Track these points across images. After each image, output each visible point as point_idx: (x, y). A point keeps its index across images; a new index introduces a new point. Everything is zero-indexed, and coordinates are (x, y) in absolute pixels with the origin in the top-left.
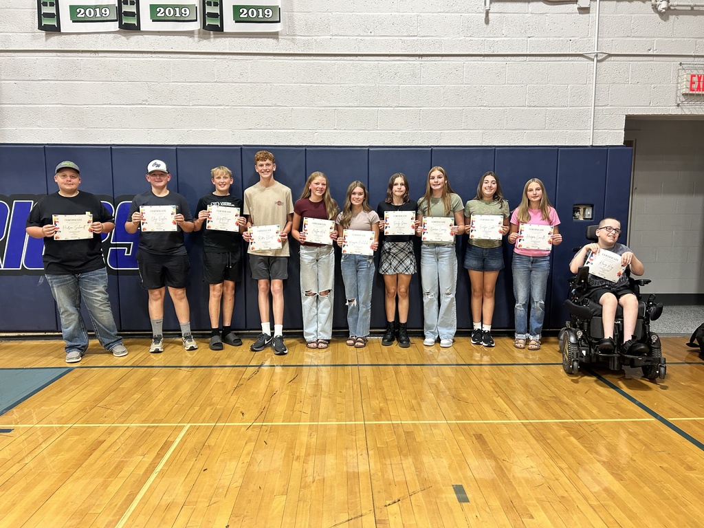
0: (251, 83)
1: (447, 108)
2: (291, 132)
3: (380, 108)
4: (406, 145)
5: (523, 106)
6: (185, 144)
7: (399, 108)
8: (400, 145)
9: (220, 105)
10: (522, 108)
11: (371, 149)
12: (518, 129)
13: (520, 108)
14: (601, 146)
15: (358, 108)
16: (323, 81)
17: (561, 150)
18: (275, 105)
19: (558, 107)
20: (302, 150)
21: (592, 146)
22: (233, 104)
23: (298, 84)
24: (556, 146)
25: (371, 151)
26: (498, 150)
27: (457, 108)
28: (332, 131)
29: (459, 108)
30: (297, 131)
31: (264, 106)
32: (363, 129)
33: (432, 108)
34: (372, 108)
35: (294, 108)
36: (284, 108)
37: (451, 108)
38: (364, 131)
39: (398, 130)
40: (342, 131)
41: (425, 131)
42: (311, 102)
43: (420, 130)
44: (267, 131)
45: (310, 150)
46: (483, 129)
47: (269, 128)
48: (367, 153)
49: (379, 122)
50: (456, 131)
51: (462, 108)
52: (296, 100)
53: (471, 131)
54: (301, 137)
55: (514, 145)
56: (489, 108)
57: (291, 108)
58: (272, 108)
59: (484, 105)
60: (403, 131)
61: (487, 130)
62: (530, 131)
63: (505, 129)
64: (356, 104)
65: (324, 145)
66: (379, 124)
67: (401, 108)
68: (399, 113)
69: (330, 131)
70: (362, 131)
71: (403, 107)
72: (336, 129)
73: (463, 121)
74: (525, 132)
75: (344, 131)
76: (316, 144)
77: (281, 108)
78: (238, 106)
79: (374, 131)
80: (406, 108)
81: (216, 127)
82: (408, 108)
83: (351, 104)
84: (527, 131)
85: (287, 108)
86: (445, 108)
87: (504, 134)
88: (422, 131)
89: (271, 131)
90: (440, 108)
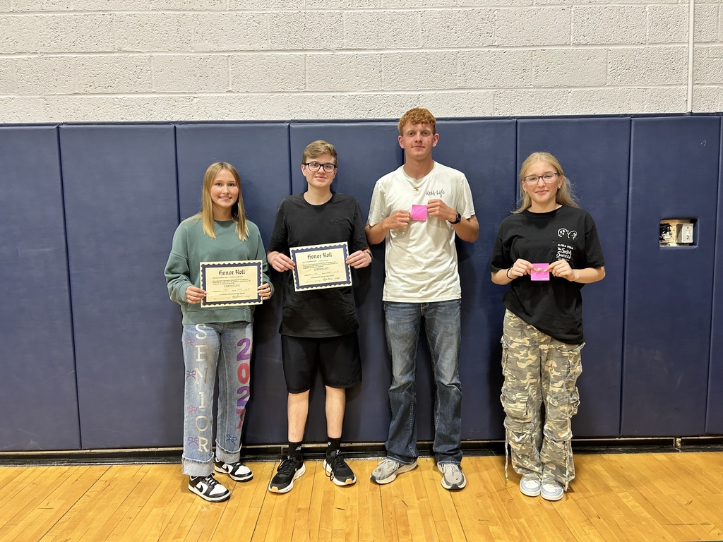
0: (75, 11)
1: (428, 51)
2: (151, 99)
3: (308, 53)
4: (358, 117)
5: (565, 45)
7: (343, 53)
8: (346, 118)
9: (21, 53)
10: (564, 48)
11: (293, 126)
12: (557, 87)
13: (560, 48)
14: (708, 114)
15: (269, 54)
16: (205, 6)
17: (636, 122)
18: (120, 51)
19: (629, 44)
20: (169, 129)
21: (691, 113)
22: (43, 49)
23: (160, 13)
24: (626, 115)
25: (293, 129)
26: (522, 124)
27: (447, 50)
28: (225, 95)
29: (451, 50)
30: (162, 96)
31: (100, 52)
32: (280, 90)
33: (401, 52)
34: (294, 53)
35: (153, 54)
36: (136, 55)
37: (435, 51)
38: (281, 94)
39: (342, 92)
40: (242, 95)
41: (390, 93)
42: (184, 44)
43: (382, 90)
44: (108, 96)
45: (183, 129)
46: (494, 87)
47: (110, 92)
48: (287, 132)
49: (307, 78)
50: (447, 92)
51: (455, 50)
52: (156, 40)
53: (472, 91)
54: (169, 106)
55: (551, 115)
56: (505, 50)
57: (148, 54)
58: (114, 55)
59: (496, 44)
60: (351, 94)
61: (502, 88)
62: (579, 89)
63: (535, 87)
64: (265, 47)
65: (210, 119)
66: (307, 81)
67: (347, 53)
68: (344, 61)
69: (220, 95)
70: (277, 94)
71: (350, 50)
72: (230, 91)
73: (458, 74)
74: (570, 90)
75: (246, 95)
76: (196, 119)
77: (131, 55)
78: (53, 53)
79: (299, 94)
80: (355, 53)
81: (16, 91)
82: (359, 53)
83: (256, 47)
84: (573, 90)
85: (142, 55)
86: (425, 51)
87: (531, 96)
88: (386, 93)
89: (114, 96)
90: (416, 51)
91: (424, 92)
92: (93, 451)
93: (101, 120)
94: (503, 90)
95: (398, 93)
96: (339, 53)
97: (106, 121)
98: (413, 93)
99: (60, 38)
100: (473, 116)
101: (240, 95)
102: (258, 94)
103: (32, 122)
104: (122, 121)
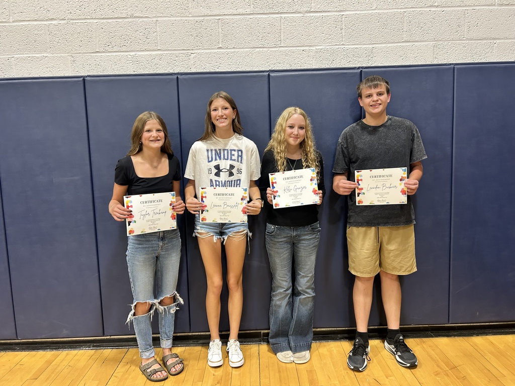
1: (381, 11)
2: (157, 55)
3: (283, 15)
4: (323, 66)
5: (492, 5)
6: (6, 77)
7: (312, 14)
8: (314, 67)
9: (52, 19)
10: (491, 8)
11: (272, 74)
12: (485, 39)
13: (487, 8)
15: (252, 17)
18: (132, 17)
20: (172, 79)
22: (70, 16)
25: (273, 77)
26: (458, 69)
27: (396, 10)
28: (216, 51)
29: (399, 10)
30: (165, 52)
31: (116, 18)
32: (260, 46)
33: (358, 12)
34: (271, 16)
35: (159, 19)
36: (144, 20)
37: (386, 11)
38: (261, 49)
39: (310, 46)
40: (230, 50)
41: (349, 47)
42: (183, 10)
43: (343, 45)
44: (122, 54)
45: (185, 79)
46: (434, 40)
47: (124, 50)
48: (267, 80)
49: (282, 37)
50: (395, 45)
51: (402, 10)
52: (161, 7)
53: (416, 44)
54: (172, 60)
55: (480, 61)
56: (443, 9)
57: (155, 19)
58: (127, 20)
59: (436, 4)
60: (317, 48)
61: (440, 41)
62: (503, 41)
63: (467, 39)
64: (248, 11)
65: (205, 71)
66: (282, 39)
67: (315, 14)
68: (311, 22)
69: (212, 51)
70: (258, 50)
71: (317, 12)
72: (220, 48)
73: (405, 30)
74: (495, 42)
75: (233, 50)
76: (193, 70)
77: (141, 20)
78: (78, 19)
79: (275, 49)
80: (321, 14)
81: (49, 51)
82: (324, 14)
83: (241, 11)
84: (498, 41)
85: (150, 19)
86: (378, 11)
87: (464, 47)
88: (346, 47)
89: (127, 54)
90: (371, 12)
91: (377, 46)
92: (112, 337)
93: (117, 73)
94: (441, 42)
95: (356, 46)
96: (308, 15)
97: (122, 73)
98: (367, 46)
99: (83, 7)
100: (416, 64)
101: (228, 50)
102: (242, 50)
103: (62, 75)
104: (134, 73)
